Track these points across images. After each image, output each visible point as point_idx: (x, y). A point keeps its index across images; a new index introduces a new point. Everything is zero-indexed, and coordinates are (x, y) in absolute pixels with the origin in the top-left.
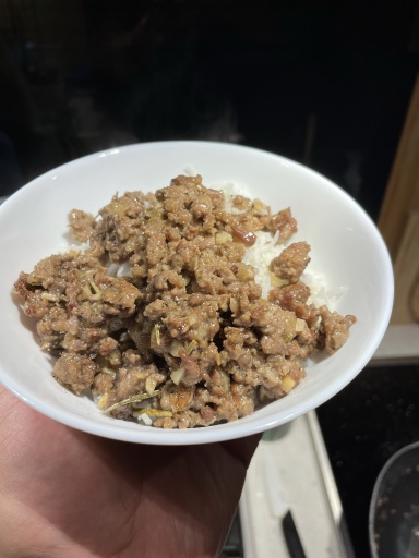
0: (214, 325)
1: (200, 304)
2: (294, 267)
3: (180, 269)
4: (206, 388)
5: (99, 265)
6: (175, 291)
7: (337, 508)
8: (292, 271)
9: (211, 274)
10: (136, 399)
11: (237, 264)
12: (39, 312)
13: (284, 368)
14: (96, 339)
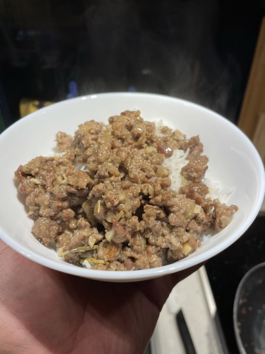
0: (137, 202)
1: (129, 188)
2: (196, 172)
3: (118, 165)
4: (129, 247)
5: (70, 164)
6: (112, 178)
7: (213, 307)
8: (195, 174)
9: (139, 170)
10: (82, 250)
11: (158, 166)
12: (28, 190)
13: (184, 237)
14: (61, 209)
